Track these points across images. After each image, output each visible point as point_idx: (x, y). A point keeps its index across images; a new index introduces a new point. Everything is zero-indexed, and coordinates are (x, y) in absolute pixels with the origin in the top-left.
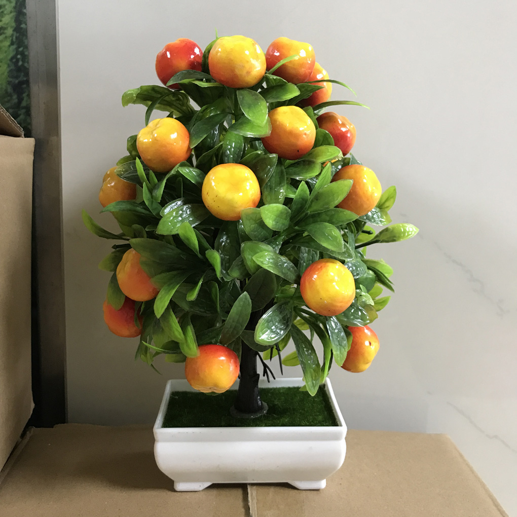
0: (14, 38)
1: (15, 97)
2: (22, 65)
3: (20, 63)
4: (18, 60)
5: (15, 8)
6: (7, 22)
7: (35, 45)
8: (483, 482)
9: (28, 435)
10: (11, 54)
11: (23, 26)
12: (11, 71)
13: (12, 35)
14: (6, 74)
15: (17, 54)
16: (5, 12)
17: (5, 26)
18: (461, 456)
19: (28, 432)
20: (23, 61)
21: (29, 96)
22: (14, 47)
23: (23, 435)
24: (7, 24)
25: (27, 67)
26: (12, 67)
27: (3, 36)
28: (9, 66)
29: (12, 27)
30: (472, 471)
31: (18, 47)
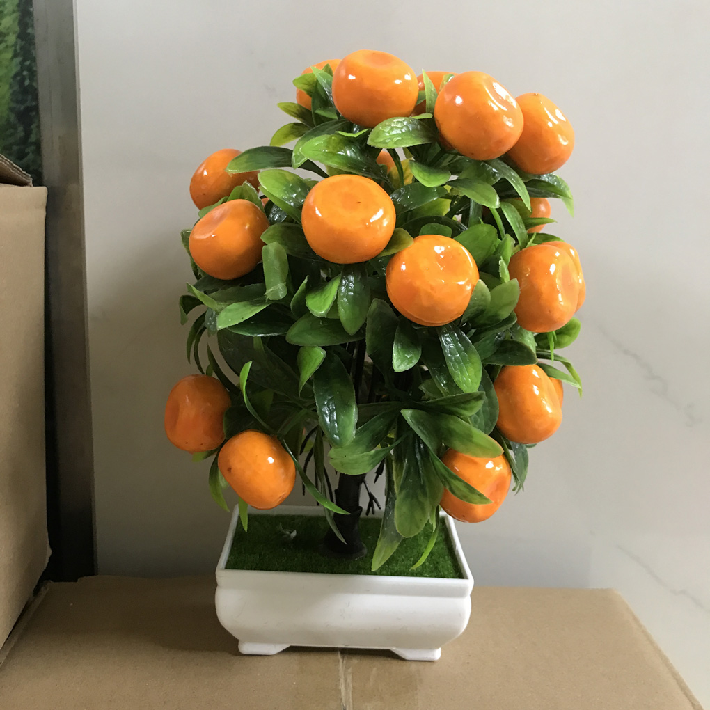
0: (18, 47)
1: (20, 129)
2: (30, 85)
3: (27, 82)
4: (23, 79)
5: (18, 5)
6: (8, 25)
7: (45, 57)
8: (665, 656)
9: (43, 591)
10: (15, 70)
11: (29, 31)
12: (14, 94)
13: (16, 44)
14: (8, 97)
15: (22, 70)
16: (5, 12)
17: (4, 31)
19: (42, 589)
20: (31, 79)
21: (38, 127)
22: (19, 59)
23: (36, 591)
24: (8, 28)
25: (36, 87)
26: (16, 88)
27: (3, 45)
28: (11, 86)
29: (14, 33)
31: (24, 60)
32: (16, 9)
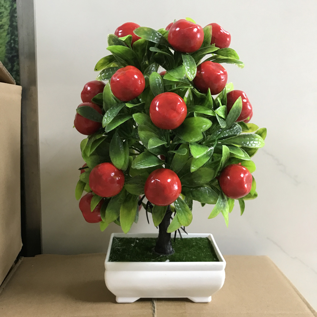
0: (9, 31)
1: (10, 65)
2: (14, 46)
3: (13, 45)
4: (11, 43)
5: (10, 13)
6: (5, 21)
7: (22, 34)
9: (20, 261)
10: (7, 40)
11: (14, 24)
12: (7, 50)
13: (8, 29)
14: (4, 51)
15: (10, 40)
16: (4, 16)
17: (3, 24)
18: (276, 267)
20: (15, 43)
21: (18, 64)
22: (9, 36)
23: (16, 262)
24: (5, 23)
25: (18, 47)
26: (8, 48)
27: (3, 30)
28: (6, 47)
29: (8, 24)
30: (283, 275)
31: (12, 36)
32: (9, 15)
